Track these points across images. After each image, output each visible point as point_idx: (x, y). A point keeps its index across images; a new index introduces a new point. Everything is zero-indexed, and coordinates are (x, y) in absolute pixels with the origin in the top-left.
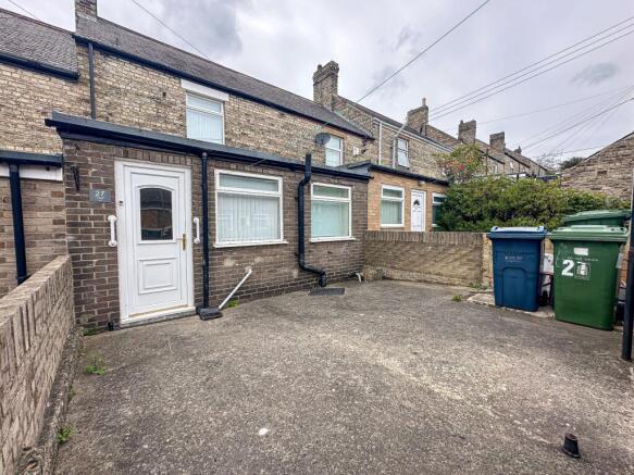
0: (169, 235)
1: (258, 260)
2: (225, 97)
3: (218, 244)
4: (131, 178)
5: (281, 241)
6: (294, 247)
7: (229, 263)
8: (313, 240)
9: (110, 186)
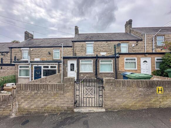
0: (74, 70)
1: (87, 75)
2: (93, 42)
3: (80, 72)
4: (69, 62)
5: (92, 72)
6: (95, 73)
7: (82, 75)
8: (100, 72)
9: (67, 64)
